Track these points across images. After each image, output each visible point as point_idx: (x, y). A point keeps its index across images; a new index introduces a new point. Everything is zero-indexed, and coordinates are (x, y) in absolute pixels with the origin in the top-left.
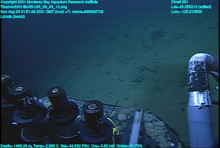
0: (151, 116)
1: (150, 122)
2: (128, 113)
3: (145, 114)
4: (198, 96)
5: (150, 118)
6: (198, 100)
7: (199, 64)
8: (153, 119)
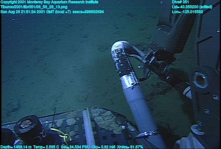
1: (99, 116)
2: (76, 115)
6: (129, 82)
7: (119, 51)
8: (101, 112)
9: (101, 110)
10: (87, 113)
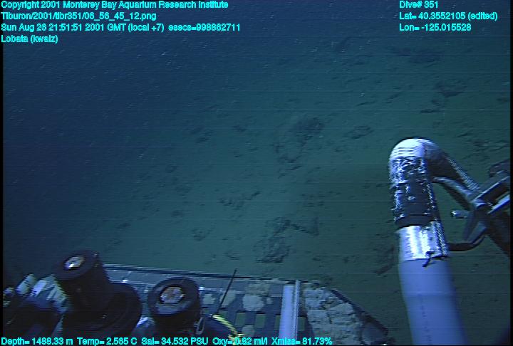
0: (321, 293)
1: (320, 309)
2: (267, 291)
4: (417, 237)
5: (318, 297)
7: (410, 163)
8: (326, 299)
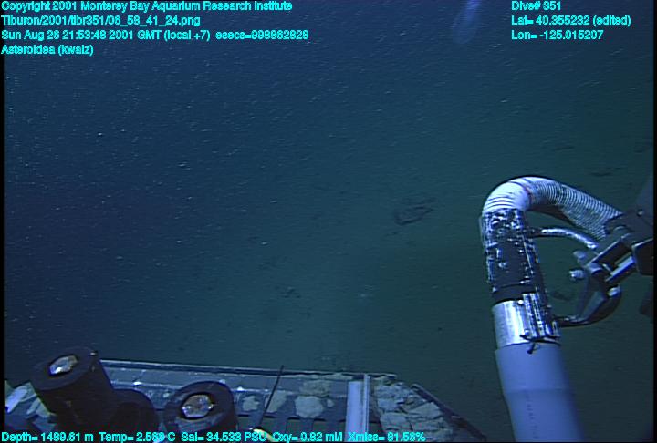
0: (397, 390)
2: (326, 390)
3: (377, 388)
5: (393, 397)
7: (501, 218)
8: (406, 398)
9: (406, 391)
10: (362, 391)
